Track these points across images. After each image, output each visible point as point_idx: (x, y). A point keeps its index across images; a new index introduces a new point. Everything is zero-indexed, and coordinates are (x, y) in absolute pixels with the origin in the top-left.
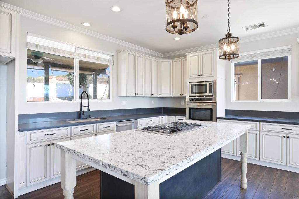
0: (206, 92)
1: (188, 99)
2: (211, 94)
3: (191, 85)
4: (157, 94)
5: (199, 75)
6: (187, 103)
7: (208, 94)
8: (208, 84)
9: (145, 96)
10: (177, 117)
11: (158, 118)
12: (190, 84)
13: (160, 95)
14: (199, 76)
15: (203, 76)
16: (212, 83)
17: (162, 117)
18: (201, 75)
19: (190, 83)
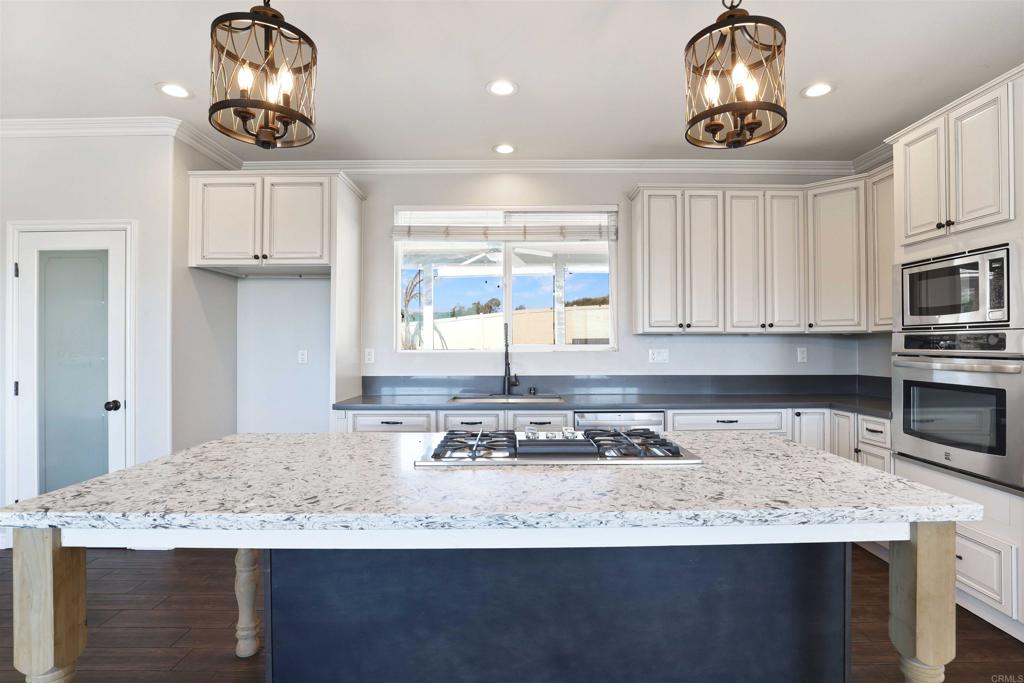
0: (973, 306)
1: (898, 342)
2: (999, 315)
3: (911, 276)
4: (797, 322)
5: (940, 226)
6: (896, 358)
7: (986, 313)
8: (983, 262)
9: (730, 330)
10: (861, 417)
11: (775, 416)
12: (907, 272)
13: (811, 326)
14: (942, 231)
15: (961, 227)
16: (1002, 254)
17: (798, 414)
18: (949, 223)
19: (905, 266)
